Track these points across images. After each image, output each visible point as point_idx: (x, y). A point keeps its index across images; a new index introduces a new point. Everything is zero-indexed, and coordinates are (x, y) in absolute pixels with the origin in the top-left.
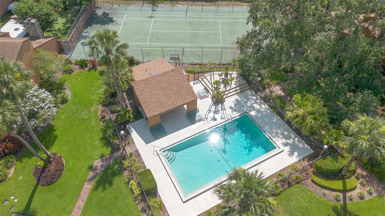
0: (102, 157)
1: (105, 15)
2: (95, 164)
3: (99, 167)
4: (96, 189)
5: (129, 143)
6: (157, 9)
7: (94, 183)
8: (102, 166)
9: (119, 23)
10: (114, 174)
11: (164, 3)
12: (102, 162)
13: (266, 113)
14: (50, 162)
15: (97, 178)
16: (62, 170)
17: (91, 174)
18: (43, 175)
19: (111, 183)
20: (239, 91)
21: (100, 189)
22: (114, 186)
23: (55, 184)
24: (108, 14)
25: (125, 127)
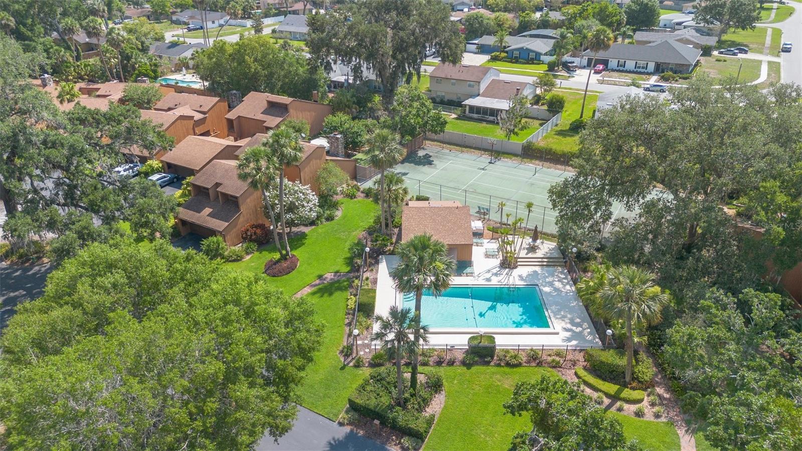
0: (337, 272)
1: (427, 157)
2: (326, 276)
3: (328, 280)
4: (314, 294)
5: (372, 270)
6: (497, 163)
7: (314, 289)
8: (331, 279)
9: (438, 167)
10: (340, 289)
11: (511, 159)
12: (334, 276)
13: (566, 295)
14: (286, 259)
15: (320, 286)
16: (293, 270)
17: (318, 282)
18: (274, 266)
19: (331, 294)
20: (545, 263)
21: (318, 295)
22: (333, 297)
23: (279, 278)
24: (430, 156)
25: (378, 256)
